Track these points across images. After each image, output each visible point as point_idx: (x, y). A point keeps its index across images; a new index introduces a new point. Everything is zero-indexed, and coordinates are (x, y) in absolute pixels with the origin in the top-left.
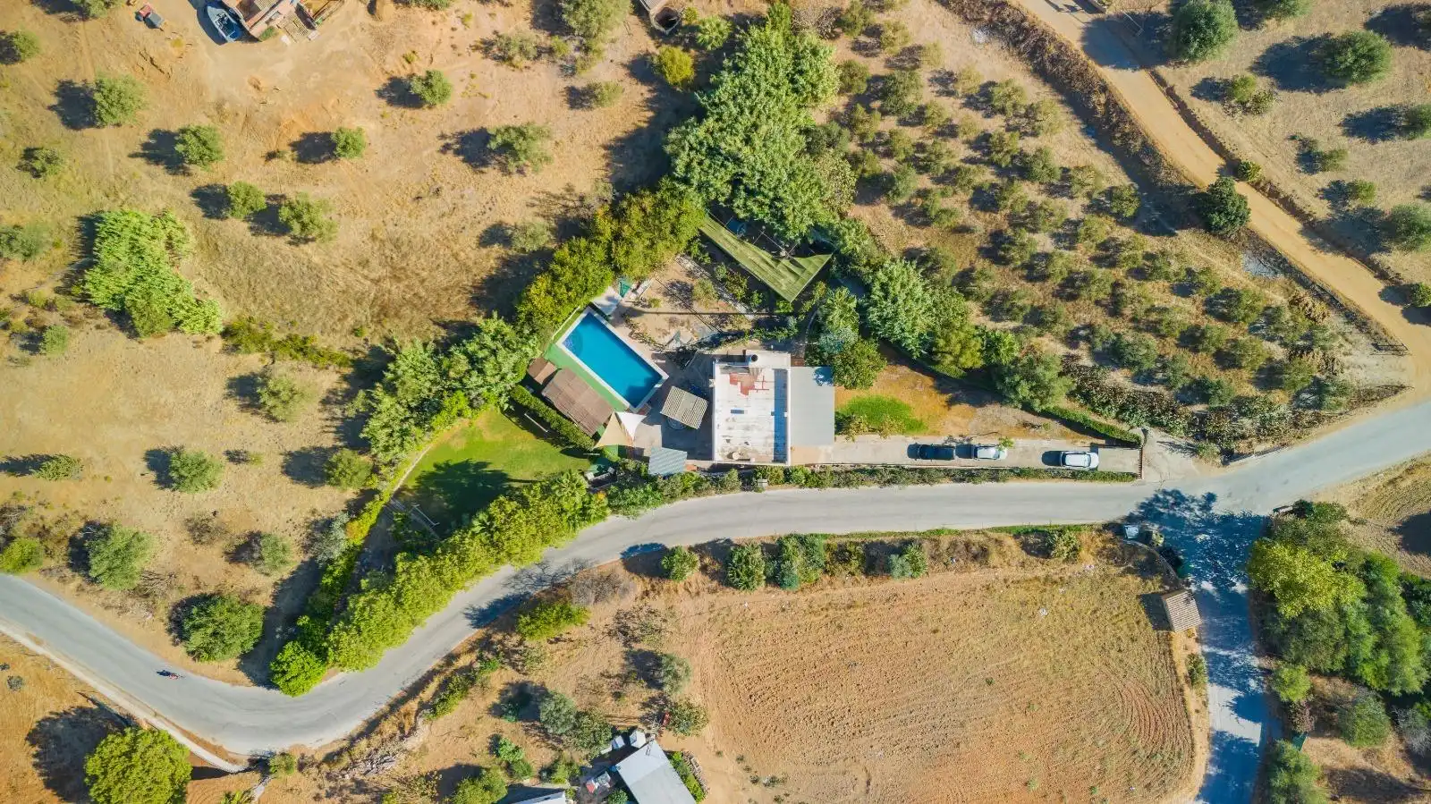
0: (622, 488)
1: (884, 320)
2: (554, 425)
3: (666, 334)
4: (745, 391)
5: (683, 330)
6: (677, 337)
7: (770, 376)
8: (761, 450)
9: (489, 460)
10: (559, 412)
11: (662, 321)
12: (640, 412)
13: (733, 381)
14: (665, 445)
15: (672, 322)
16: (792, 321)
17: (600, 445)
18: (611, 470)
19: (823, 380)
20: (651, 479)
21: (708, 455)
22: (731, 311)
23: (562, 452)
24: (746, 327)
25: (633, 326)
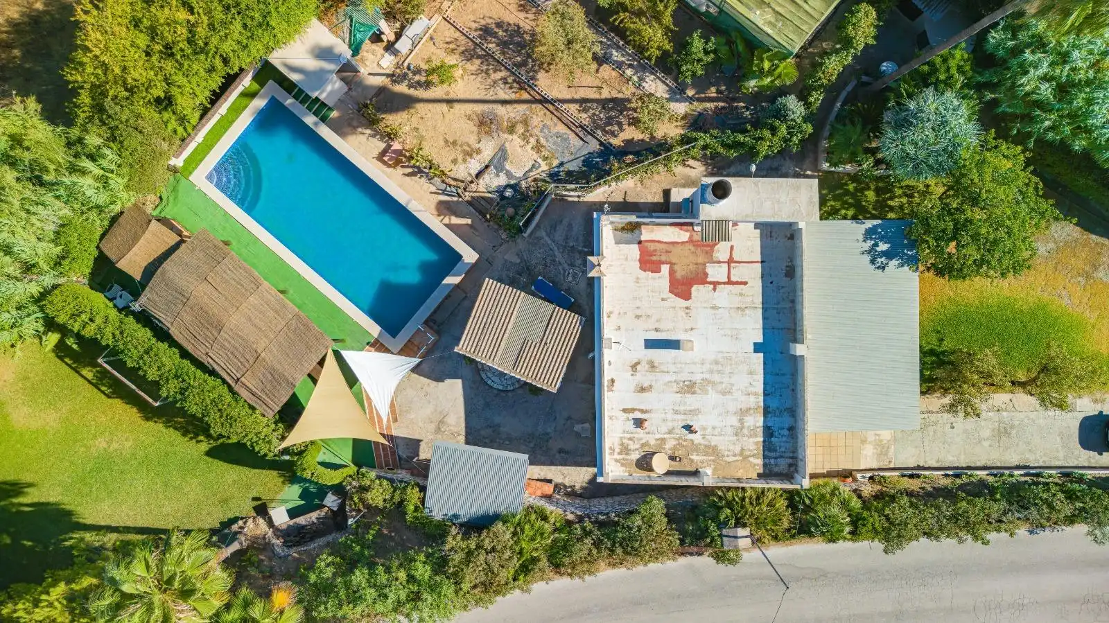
0: (350, 565)
1: (1064, 90)
2: (170, 389)
3: (469, 153)
4: (681, 287)
5: (514, 143)
6: (499, 161)
7: (747, 243)
8: (727, 444)
9: (26, 477)
10: (185, 354)
11: (459, 122)
12: (405, 351)
13: (649, 262)
14: (473, 437)
15: (486, 124)
16: (794, 107)
17: (296, 438)
18: (331, 501)
19: (889, 255)
20: (432, 533)
21: (588, 453)
22: (628, 91)
23: (210, 453)
24: (669, 130)
25: (390, 136)
